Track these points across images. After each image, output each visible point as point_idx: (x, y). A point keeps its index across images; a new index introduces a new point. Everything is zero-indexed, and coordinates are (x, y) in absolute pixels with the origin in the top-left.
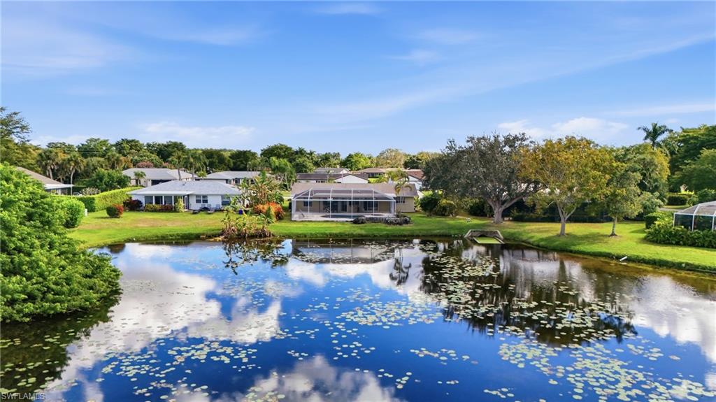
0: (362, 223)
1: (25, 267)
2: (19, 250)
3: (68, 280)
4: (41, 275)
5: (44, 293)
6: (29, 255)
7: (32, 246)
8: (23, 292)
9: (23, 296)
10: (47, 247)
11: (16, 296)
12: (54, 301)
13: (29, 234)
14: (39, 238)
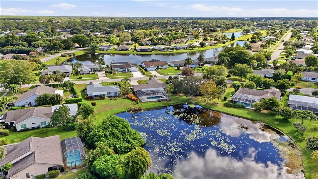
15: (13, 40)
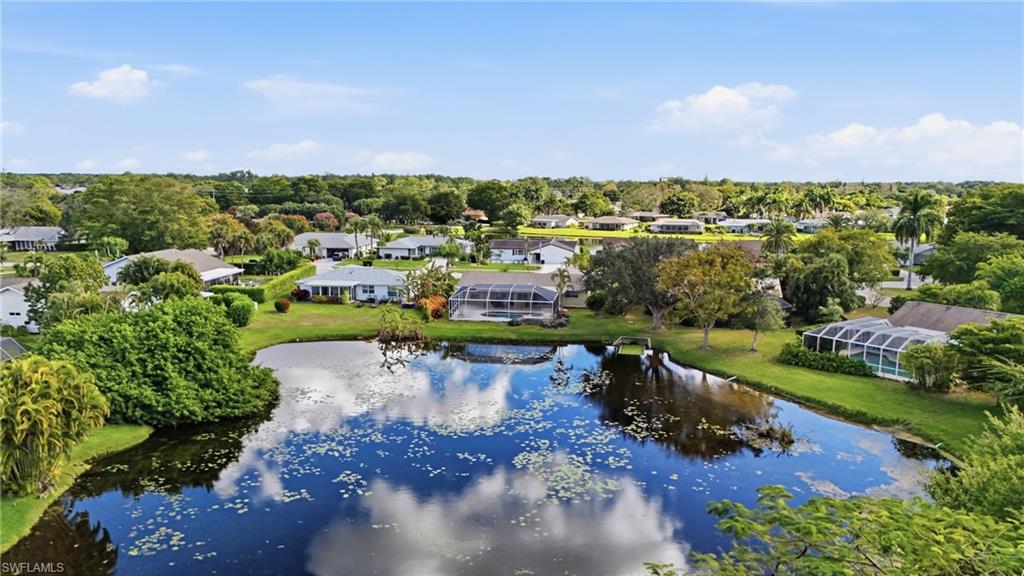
0: (517, 325)
1: (214, 383)
2: (210, 369)
3: (242, 392)
4: (225, 388)
5: (227, 401)
6: (216, 372)
7: (218, 366)
8: (214, 401)
9: (214, 404)
10: (228, 366)
11: (210, 404)
12: (233, 408)
13: (216, 357)
14: (222, 358)
15: (309, 190)
